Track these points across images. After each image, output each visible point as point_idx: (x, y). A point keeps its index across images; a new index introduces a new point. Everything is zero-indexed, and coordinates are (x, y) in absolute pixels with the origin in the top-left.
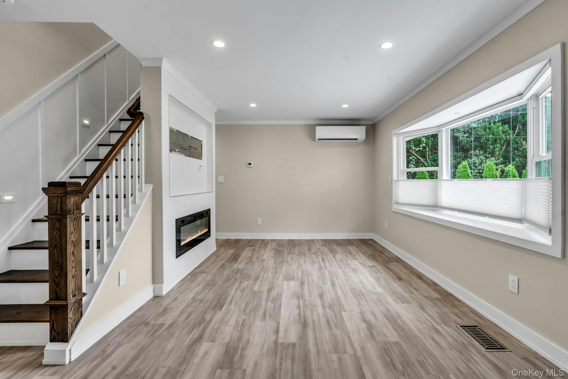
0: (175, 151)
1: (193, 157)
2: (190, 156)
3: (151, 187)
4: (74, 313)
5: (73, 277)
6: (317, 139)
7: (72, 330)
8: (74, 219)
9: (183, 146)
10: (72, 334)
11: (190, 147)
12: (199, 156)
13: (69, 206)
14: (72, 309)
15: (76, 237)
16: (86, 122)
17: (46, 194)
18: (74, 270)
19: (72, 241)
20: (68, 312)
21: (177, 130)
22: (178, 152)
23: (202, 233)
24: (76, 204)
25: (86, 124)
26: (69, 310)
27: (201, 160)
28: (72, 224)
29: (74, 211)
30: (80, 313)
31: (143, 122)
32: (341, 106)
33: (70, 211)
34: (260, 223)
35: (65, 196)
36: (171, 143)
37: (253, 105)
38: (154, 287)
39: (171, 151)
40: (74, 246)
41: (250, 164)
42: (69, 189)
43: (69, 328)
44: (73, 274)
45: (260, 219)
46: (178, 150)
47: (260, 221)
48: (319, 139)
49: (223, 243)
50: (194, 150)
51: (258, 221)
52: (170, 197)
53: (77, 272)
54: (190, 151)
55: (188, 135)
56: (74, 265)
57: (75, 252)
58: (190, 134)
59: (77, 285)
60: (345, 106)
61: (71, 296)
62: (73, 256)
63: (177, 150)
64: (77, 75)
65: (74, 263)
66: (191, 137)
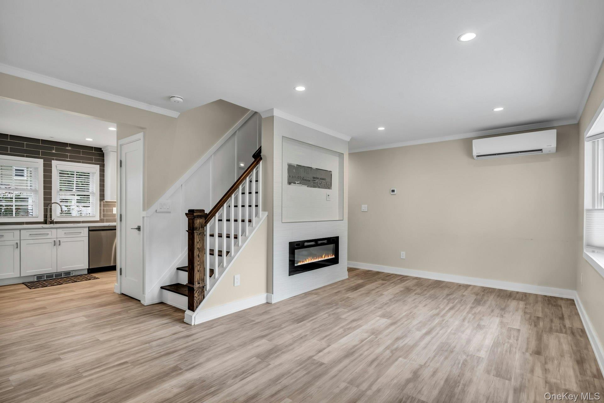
0: (295, 183)
1: (319, 187)
2: (314, 187)
3: (266, 214)
4: (198, 295)
5: (198, 271)
6: (475, 157)
7: (197, 305)
8: (200, 234)
9: (305, 178)
10: (197, 307)
11: (314, 178)
12: (328, 186)
13: (196, 225)
14: (197, 292)
15: (201, 245)
16: (242, 165)
17: (187, 217)
18: (199, 267)
19: (198, 248)
20: (195, 293)
21: (297, 165)
22: (298, 183)
23: (326, 258)
24: (201, 224)
25: (242, 166)
26: (195, 292)
27: (330, 189)
28: (198, 237)
29: (199, 229)
30: (203, 296)
31: (261, 162)
32: (493, 110)
33: (196, 228)
34: (404, 258)
35: (194, 218)
36: (290, 177)
37: (381, 129)
38: (267, 295)
39: (290, 183)
40: (199, 251)
41: (393, 191)
42: (195, 214)
43: (195, 303)
44: (198, 269)
45: (404, 253)
46: (299, 182)
47: (403, 255)
48: (478, 156)
49: (361, 273)
50: (321, 180)
51: (401, 255)
52: (282, 223)
53: (201, 269)
54: (315, 182)
55: (311, 168)
56: (199, 263)
57: (200, 255)
58: (314, 166)
59: (201, 277)
60: (498, 109)
61: (197, 283)
62: (199, 258)
63: (297, 182)
64: (236, 131)
65: (199, 262)
66: (316, 169)
